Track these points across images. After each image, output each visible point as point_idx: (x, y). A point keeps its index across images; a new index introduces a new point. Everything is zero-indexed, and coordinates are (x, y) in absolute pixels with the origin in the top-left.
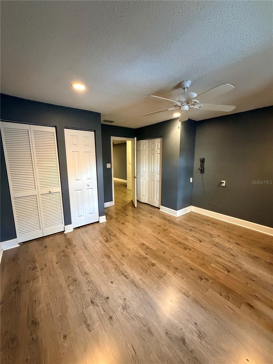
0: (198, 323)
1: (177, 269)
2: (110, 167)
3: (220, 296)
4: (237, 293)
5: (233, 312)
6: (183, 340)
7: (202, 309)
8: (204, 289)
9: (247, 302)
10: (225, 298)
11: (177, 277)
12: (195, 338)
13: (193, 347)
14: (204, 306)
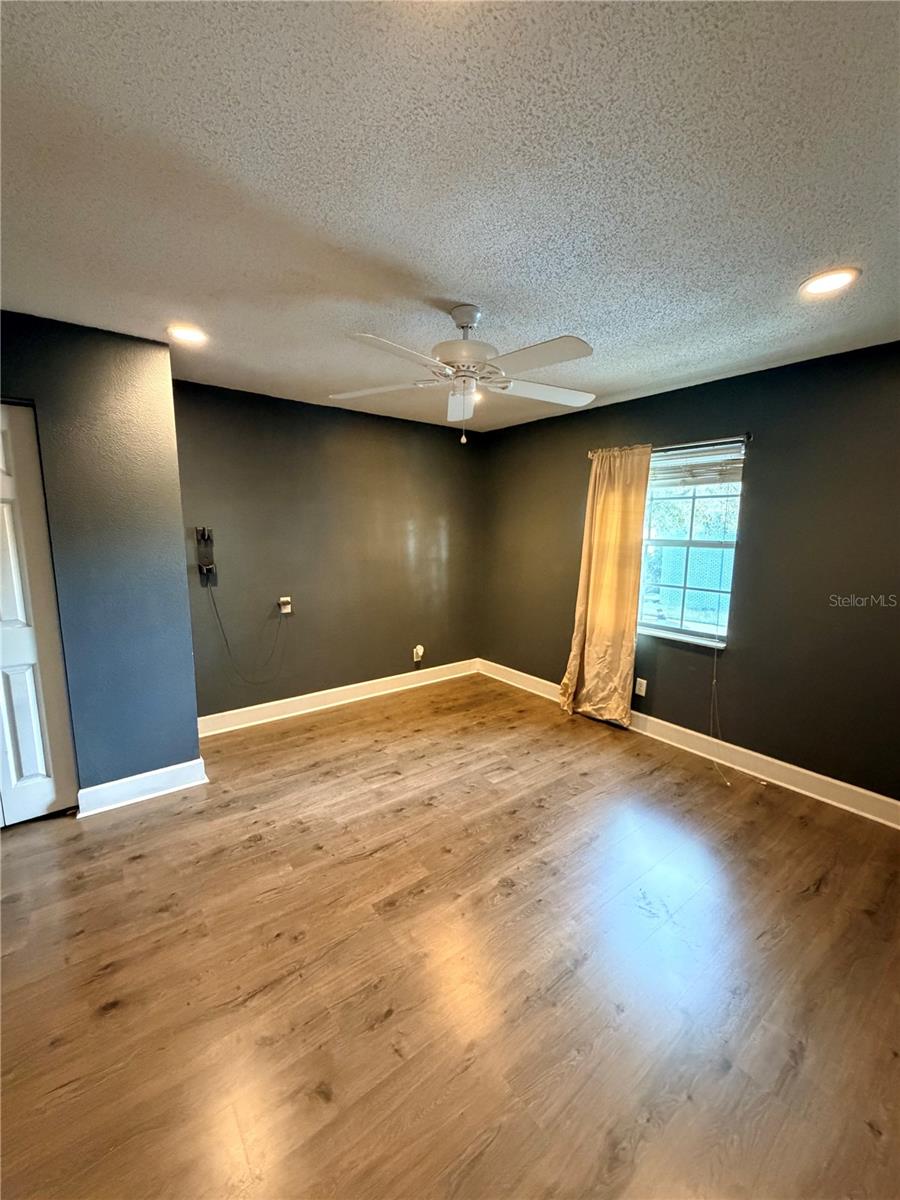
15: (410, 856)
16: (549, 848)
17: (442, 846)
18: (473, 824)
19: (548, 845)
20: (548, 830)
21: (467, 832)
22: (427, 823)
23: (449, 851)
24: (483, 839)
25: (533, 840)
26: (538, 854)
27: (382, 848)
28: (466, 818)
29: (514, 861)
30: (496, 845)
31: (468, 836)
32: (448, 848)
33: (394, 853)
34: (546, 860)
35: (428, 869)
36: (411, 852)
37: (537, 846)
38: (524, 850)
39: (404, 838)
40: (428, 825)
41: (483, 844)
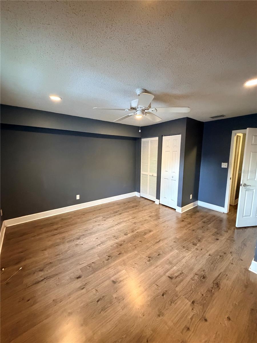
0: (82, 246)
1: (121, 245)
2: (227, 167)
3: (92, 262)
4: (91, 275)
5: (80, 264)
6: (78, 239)
7: (88, 249)
8: (100, 255)
9: (82, 277)
10: (90, 264)
11: (113, 244)
12: (77, 243)
13: (75, 241)
14: (89, 251)
15: (150, 240)
16: (113, 242)
17: (142, 243)
18: (133, 250)
19: (113, 243)
20: (111, 247)
21: (136, 247)
22: (148, 250)
23: (140, 241)
24: (131, 245)
25: (117, 244)
26: (117, 241)
27: (158, 242)
28: (136, 252)
29: (124, 239)
30: (127, 243)
31: (135, 245)
32: (140, 242)
33: (154, 241)
34: (115, 239)
35: (144, 237)
36: (150, 241)
37: (116, 243)
38: (120, 241)
39: (153, 245)
40: (148, 249)
41: (131, 243)
